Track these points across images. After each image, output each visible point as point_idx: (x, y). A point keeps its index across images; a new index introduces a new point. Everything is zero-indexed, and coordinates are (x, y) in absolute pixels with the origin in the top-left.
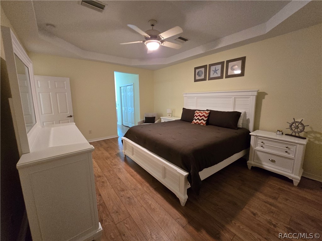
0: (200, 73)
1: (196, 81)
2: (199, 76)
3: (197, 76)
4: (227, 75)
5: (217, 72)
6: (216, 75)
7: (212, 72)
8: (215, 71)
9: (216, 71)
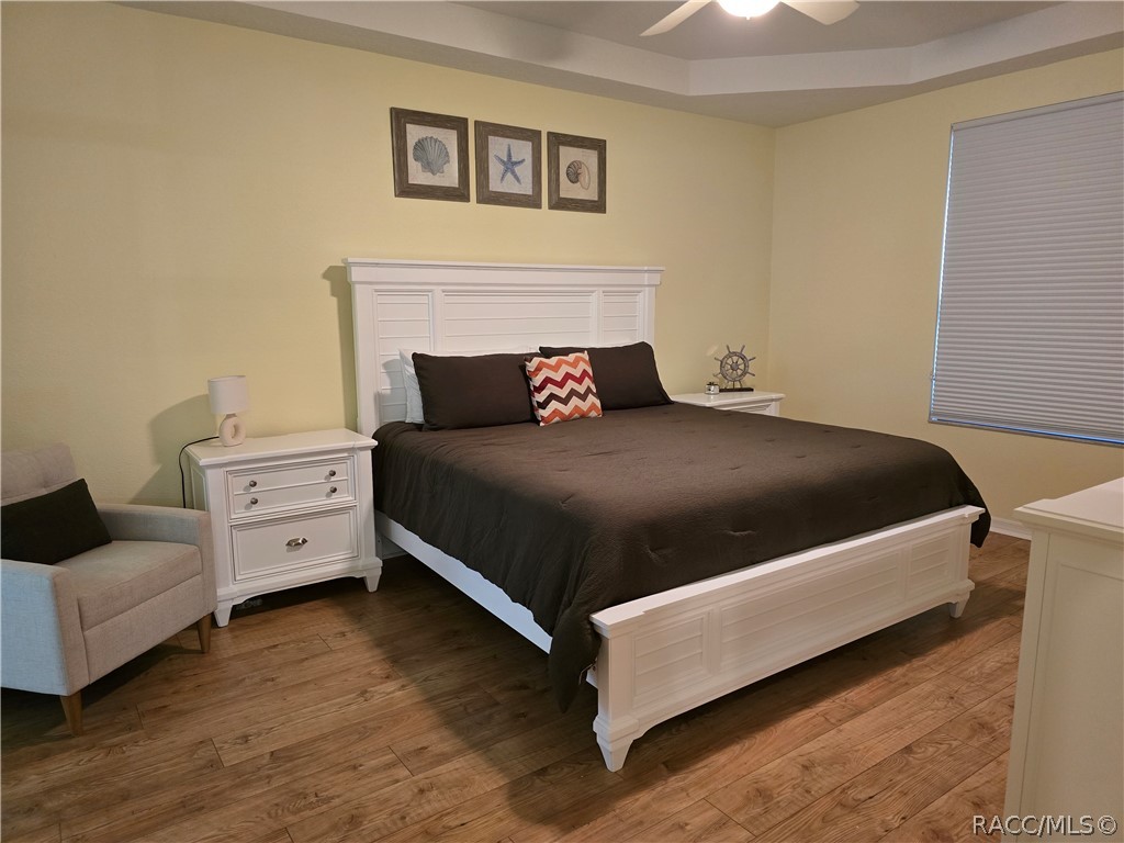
0: (433, 153)
1: (405, 189)
2: (428, 167)
3: (412, 163)
4: (554, 197)
5: (516, 169)
6: (509, 186)
7: (494, 169)
8: (510, 165)
9: (512, 166)
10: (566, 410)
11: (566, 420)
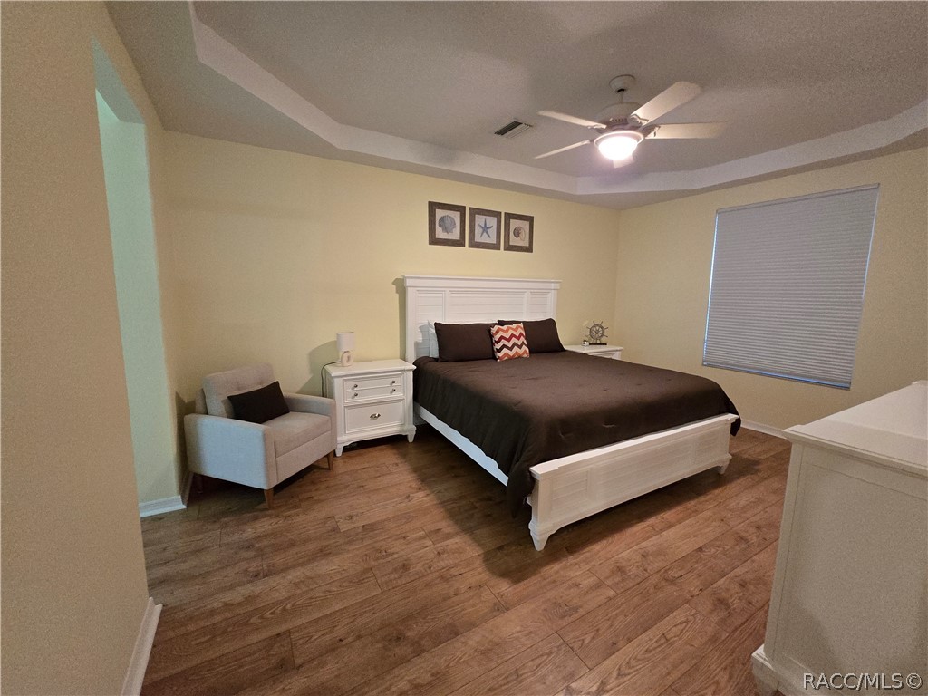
1: (434, 241)
4: (507, 244)
5: (489, 231)
6: (485, 239)
7: (478, 231)
8: (485, 229)
9: (486, 229)
10: (511, 353)
11: (511, 359)
